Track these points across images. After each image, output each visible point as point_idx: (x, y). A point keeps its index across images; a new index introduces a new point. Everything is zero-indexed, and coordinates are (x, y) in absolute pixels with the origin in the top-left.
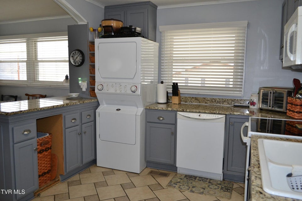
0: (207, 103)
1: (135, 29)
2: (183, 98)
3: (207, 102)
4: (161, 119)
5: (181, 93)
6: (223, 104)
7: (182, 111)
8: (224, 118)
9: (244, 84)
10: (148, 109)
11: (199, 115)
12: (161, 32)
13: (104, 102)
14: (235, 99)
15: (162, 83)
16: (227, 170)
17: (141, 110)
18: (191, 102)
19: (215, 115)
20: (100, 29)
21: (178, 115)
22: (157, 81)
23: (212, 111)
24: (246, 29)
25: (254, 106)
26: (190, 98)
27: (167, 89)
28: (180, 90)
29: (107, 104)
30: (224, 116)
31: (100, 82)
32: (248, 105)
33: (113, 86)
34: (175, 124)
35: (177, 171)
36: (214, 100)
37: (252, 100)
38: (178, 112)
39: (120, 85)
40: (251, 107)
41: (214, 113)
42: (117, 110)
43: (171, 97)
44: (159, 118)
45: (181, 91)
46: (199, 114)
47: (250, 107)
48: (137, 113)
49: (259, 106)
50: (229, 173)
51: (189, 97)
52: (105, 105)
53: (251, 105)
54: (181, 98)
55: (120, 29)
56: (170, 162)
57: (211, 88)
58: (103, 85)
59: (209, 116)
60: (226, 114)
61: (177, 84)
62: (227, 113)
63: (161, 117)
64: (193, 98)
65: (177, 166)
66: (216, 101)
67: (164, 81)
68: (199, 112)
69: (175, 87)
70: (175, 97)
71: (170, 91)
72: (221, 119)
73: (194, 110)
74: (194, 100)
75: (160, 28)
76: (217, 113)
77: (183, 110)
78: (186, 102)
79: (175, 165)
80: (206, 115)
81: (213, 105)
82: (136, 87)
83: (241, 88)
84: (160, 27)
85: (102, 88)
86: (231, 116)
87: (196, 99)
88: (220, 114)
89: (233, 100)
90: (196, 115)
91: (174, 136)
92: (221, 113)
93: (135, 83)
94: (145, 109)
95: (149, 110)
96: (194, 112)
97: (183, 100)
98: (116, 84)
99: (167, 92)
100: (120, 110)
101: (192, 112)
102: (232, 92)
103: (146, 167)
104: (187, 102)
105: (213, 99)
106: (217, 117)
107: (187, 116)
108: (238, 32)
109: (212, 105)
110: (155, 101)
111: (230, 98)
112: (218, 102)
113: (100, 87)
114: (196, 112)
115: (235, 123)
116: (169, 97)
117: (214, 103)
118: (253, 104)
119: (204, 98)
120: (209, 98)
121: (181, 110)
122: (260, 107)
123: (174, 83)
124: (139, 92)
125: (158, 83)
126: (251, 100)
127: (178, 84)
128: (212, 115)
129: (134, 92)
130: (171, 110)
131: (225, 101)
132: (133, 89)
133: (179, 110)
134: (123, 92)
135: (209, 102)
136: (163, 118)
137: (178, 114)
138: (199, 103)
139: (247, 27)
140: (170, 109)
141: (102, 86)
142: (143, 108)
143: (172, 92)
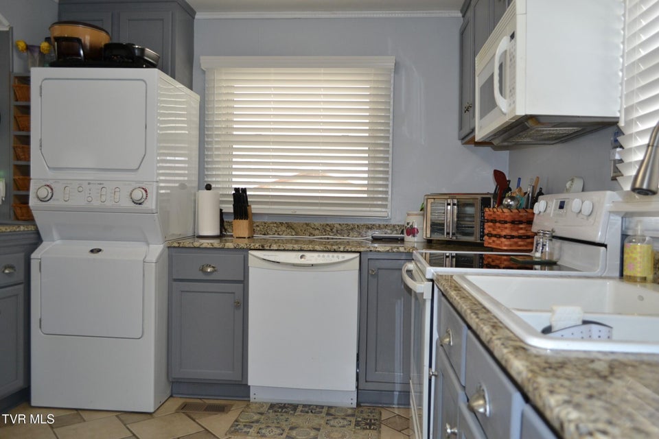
0: (314, 235)
1: (142, 50)
2: (258, 226)
3: (313, 232)
4: (209, 270)
5: (253, 212)
6: (348, 236)
7: (261, 248)
8: (357, 260)
9: (392, 190)
10: (174, 247)
11: (302, 257)
12: (204, 72)
13: (55, 234)
14: (373, 225)
15: (209, 187)
16: (366, 381)
17: (156, 249)
18: (278, 234)
19: (336, 255)
20: (45, 45)
21: (250, 258)
22: (196, 184)
23: (329, 247)
24: (392, 75)
25: (414, 236)
26: (275, 225)
27: (221, 205)
28: (252, 206)
29: (62, 238)
30: (358, 255)
31: (44, 180)
32: (402, 235)
33: (81, 189)
34: (244, 282)
35: (249, 397)
36: (328, 229)
37: (411, 224)
38: (250, 252)
39: (102, 186)
40: (408, 238)
41: (335, 251)
42: (92, 251)
43: (230, 224)
44: (203, 270)
45: (255, 208)
46: (301, 254)
47: (405, 240)
48: (145, 257)
49: (425, 235)
50: (370, 386)
51: (273, 223)
52: (58, 242)
53: (408, 234)
54: (255, 225)
55: (102, 48)
56: (234, 376)
57: (321, 201)
58: (53, 186)
59: (323, 256)
60: (360, 252)
61: (244, 190)
62: (362, 249)
63: (210, 266)
64: (282, 224)
65: (249, 384)
66: (334, 230)
67: (213, 186)
68: (301, 250)
69: (240, 197)
70: (241, 221)
71: (229, 208)
72: (351, 262)
73: (288, 245)
74: (284, 229)
75: (204, 61)
76: (342, 249)
77: (263, 246)
78: (264, 235)
79: (244, 383)
80: (315, 255)
81: (328, 238)
82: (146, 191)
83: (386, 199)
84: (202, 58)
85: (50, 195)
86: (370, 256)
87: (289, 226)
88: (347, 252)
89: (370, 226)
90: (293, 258)
91: (241, 310)
92: (350, 250)
93: (143, 182)
94: (168, 247)
95: (177, 251)
96: (288, 250)
97: (258, 229)
98: (89, 184)
99: (221, 210)
100: (99, 250)
101: (284, 250)
102: (368, 209)
103: (171, 396)
104: (268, 234)
105: (327, 225)
106: (341, 260)
107: (273, 260)
108: (376, 79)
109: (325, 238)
110: (190, 233)
111: (362, 223)
112: (337, 231)
113: (44, 193)
114: (293, 250)
115: (379, 271)
116: (225, 224)
117: (329, 234)
118: (412, 231)
119: (307, 225)
120: (317, 223)
121: (257, 246)
122: (428, 236)
123: (237, 190)
124: (151, 204)
125: (199, 189)
126: (408, 224)
127: (248, 193)
128: (331, 255)
129: (140, 204)
130: (232, 247)
131: (352, 229)
132: (138, 194)
133: (252, 248)
134: (109, 204)
135: (317, 232)
136: (213, 267)
137: (250, 256)
138: (296, 235)
139: (393, 70)
140: (230, 245)
141: (50, 191)
142: (162, 246)
143: (232, 211)
